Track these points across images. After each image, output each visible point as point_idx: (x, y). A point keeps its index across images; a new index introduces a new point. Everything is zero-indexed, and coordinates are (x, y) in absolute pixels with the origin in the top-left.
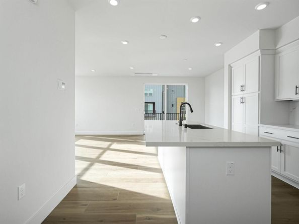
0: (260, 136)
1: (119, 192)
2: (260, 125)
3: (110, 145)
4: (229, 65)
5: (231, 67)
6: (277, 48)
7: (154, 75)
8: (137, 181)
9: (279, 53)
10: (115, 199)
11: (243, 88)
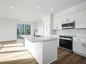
2: (50, 35)
5: (44, 21)
11: (47, 27)
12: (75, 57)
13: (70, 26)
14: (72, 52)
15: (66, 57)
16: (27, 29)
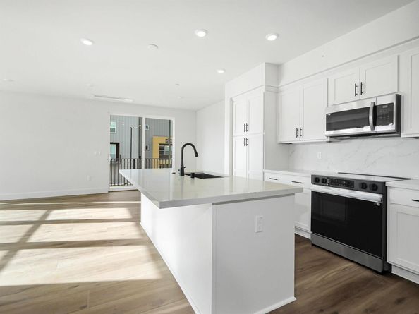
0: (265, 180)
1: (89, 292)
2: (265, 171)
3: (46, 215)
4: (231, 99)
5: (233, 102)
6: (280, 85)
7: (126, 101)
8: (117, 266)
9: (281, 92)
10: (85, 307)
11: (246, 127)
12: (399, 301)
13: (375, 124)
14: (387, 271)
15: (347, 293)
16: (157, 141)
